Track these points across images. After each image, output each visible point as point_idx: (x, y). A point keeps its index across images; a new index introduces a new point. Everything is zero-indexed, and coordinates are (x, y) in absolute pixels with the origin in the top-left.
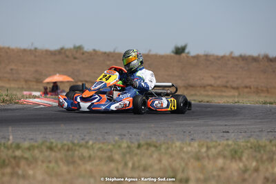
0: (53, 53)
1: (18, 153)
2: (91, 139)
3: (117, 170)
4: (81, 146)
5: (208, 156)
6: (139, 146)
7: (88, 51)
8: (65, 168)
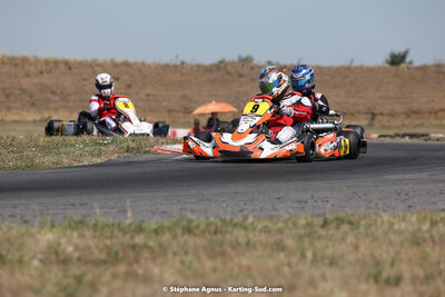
0: (208, 69)
1: (139, 239)
2: (254, 210)
3: (289, 265)
4: (236, 225)
5: (432, 236)
6: (325, 224)
7: (260, 64)
8: (209, 264)
